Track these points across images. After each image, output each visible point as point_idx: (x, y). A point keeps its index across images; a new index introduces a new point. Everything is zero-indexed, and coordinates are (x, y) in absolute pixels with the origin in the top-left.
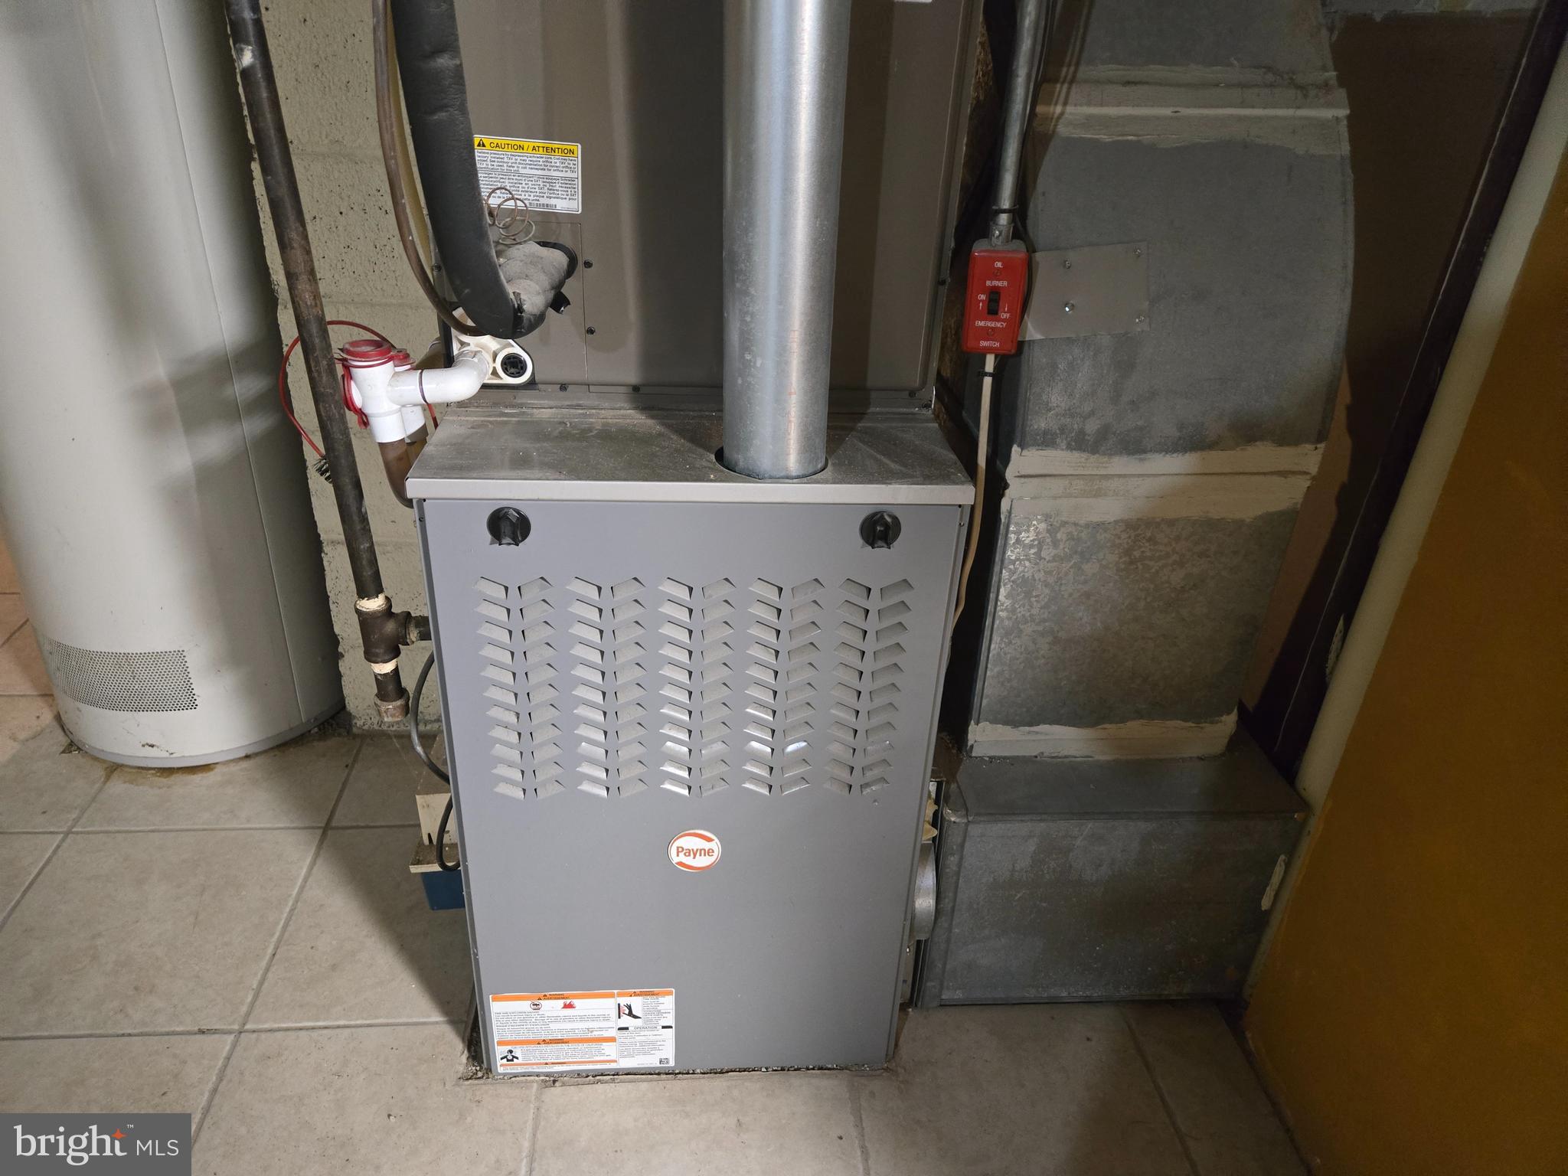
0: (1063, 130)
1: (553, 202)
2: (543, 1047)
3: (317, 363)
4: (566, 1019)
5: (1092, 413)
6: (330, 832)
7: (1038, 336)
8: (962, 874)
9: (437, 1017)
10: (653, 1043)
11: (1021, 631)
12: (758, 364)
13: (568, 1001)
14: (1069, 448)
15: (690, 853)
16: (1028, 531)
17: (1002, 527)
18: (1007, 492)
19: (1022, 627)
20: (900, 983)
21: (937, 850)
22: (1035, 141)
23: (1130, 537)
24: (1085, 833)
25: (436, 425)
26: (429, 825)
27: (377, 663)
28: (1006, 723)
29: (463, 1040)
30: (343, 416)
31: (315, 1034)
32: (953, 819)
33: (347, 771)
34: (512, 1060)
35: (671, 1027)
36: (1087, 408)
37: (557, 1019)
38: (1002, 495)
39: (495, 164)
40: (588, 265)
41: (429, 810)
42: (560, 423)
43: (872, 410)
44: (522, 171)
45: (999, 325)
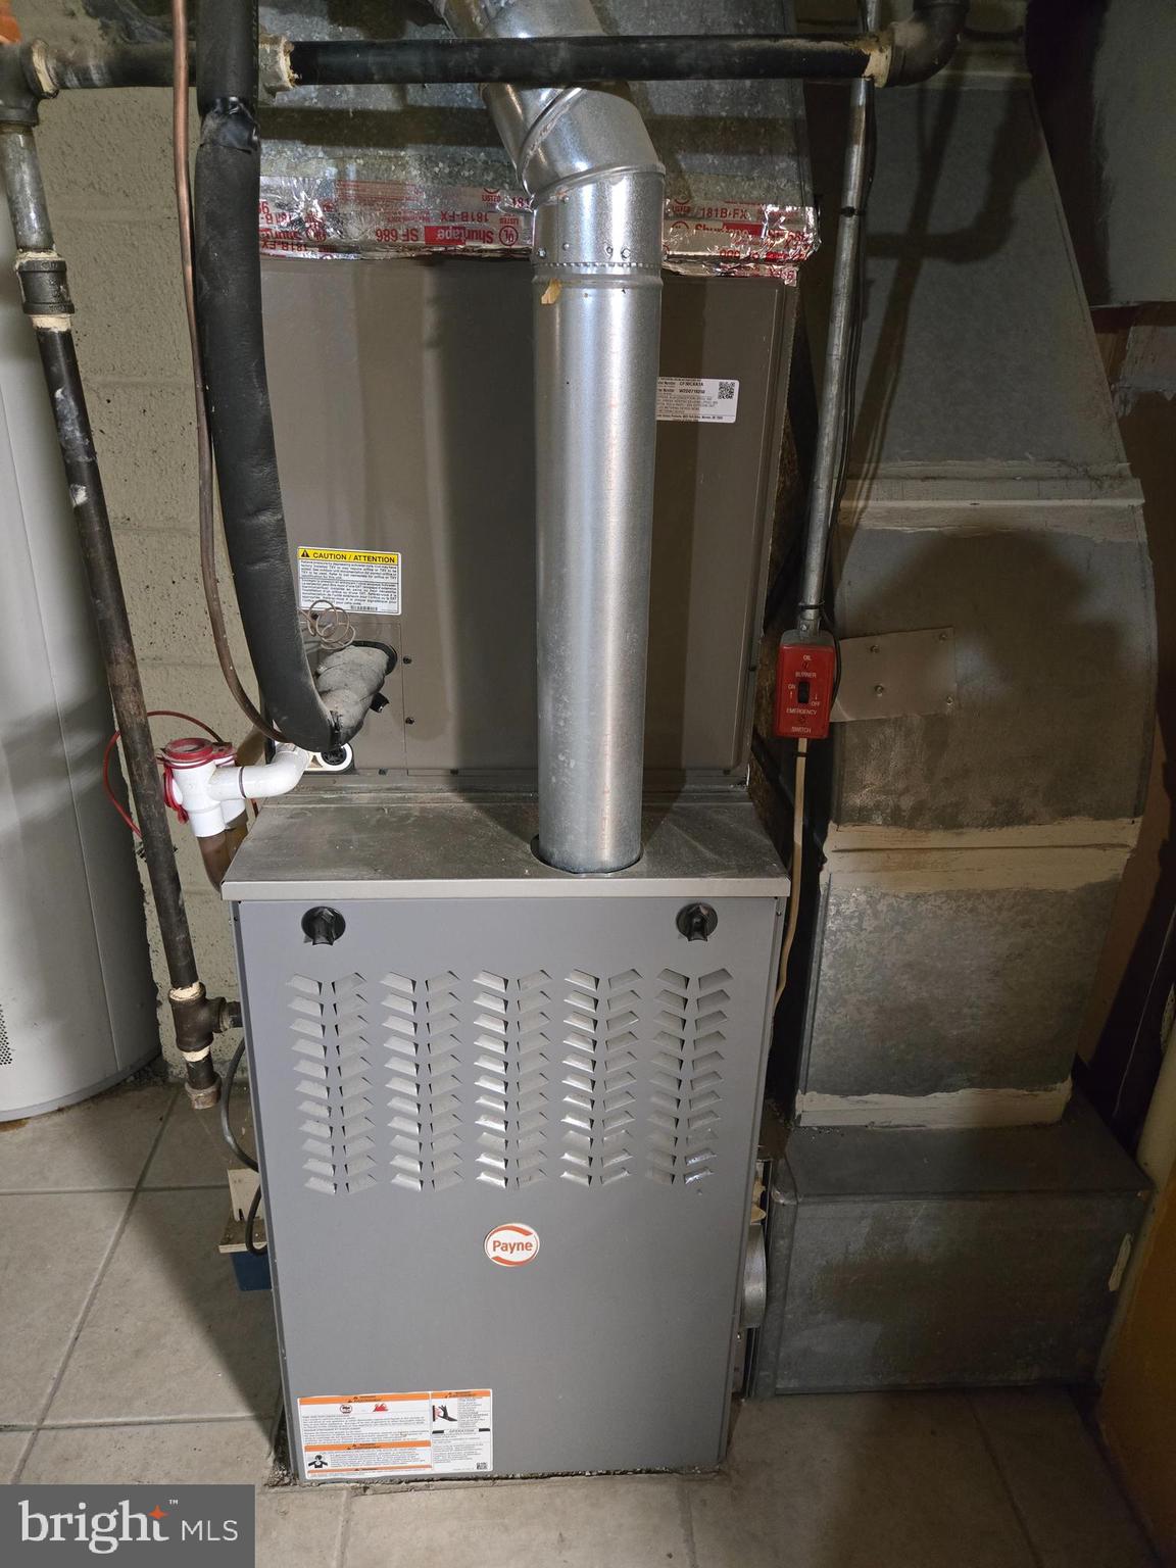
0: (866, 523)
1: (373, 605)
2: (354, 1451)
3: (139, 767)
4: (377, 1422)
5: (907, 790)
6: (140, 1195)
7: (848, 718)
8: (793, 1257)
9: (243, 1412)
10: (469, 1447)
11: (845, 1001)
12: (572, 765)
13: (380, 1404)
14: (885, 823)
15: (506, 1247)
16: (847, 902)
17: (821, 899)
18: (825, 865)
19: (847, 997)
20: (732, 1371)
21: (766, 1231)
22: (839, 536)
23: (951, 909)
24: (919, 1214)
25: (257, 813)
26: (241, 1201)
27: (189, 1051)
28: (834, 1092)
29: (270, 1440)
30: (163, 815)
31: (116, 1431)
32: (782, 1201)
33: (161, 1123)
34: (320, 1466)
35: (488, 1430)
36: (901, 786)
37: (367, 1423)
38: (821, 869)
39: (318, 572)
40: (407, 661)
41: (242, 1186)
42: (378, 809)
43: (687, 787)
44: (345, 578)
45: (809, 712)
